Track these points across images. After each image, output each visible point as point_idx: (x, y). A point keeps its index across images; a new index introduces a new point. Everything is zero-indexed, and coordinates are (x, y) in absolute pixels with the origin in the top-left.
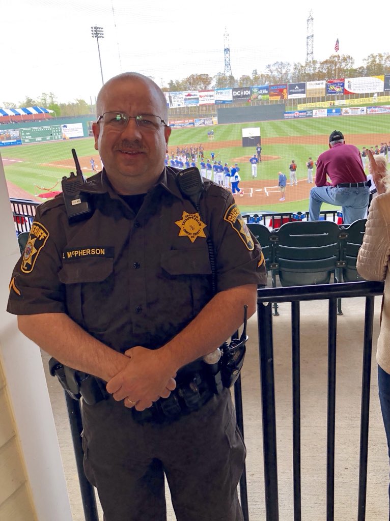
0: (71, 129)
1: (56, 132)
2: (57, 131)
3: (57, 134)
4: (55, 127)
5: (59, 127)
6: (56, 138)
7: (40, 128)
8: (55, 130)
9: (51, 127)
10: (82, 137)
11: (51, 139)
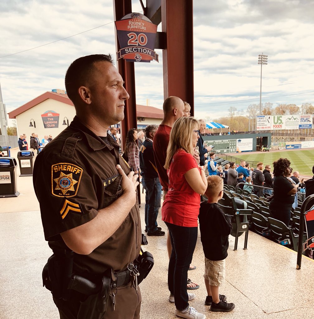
0: (244, 143)
1: (232, 146)
2: (233, 144)
3: (233, 147)
4: (232, 141)
5: (235, 140)
6: (231, 151)
7: (220, 141)
8: (232, 143)
9: (229, 141)
10: (252, 151)
11: (228, 151)
